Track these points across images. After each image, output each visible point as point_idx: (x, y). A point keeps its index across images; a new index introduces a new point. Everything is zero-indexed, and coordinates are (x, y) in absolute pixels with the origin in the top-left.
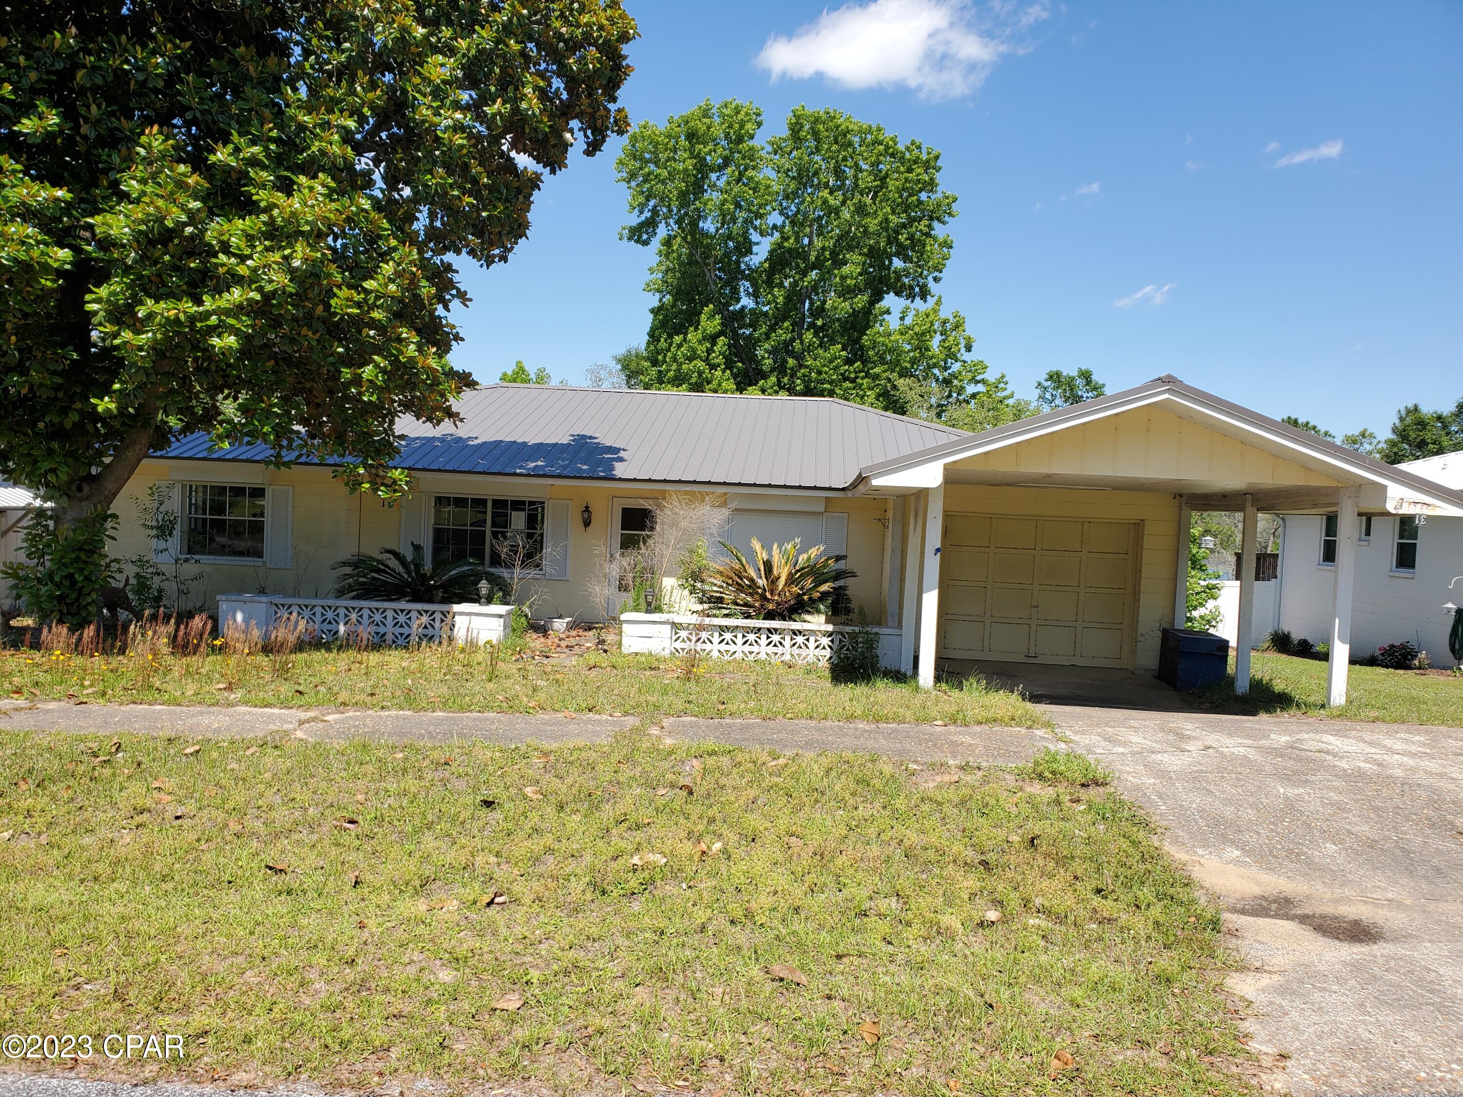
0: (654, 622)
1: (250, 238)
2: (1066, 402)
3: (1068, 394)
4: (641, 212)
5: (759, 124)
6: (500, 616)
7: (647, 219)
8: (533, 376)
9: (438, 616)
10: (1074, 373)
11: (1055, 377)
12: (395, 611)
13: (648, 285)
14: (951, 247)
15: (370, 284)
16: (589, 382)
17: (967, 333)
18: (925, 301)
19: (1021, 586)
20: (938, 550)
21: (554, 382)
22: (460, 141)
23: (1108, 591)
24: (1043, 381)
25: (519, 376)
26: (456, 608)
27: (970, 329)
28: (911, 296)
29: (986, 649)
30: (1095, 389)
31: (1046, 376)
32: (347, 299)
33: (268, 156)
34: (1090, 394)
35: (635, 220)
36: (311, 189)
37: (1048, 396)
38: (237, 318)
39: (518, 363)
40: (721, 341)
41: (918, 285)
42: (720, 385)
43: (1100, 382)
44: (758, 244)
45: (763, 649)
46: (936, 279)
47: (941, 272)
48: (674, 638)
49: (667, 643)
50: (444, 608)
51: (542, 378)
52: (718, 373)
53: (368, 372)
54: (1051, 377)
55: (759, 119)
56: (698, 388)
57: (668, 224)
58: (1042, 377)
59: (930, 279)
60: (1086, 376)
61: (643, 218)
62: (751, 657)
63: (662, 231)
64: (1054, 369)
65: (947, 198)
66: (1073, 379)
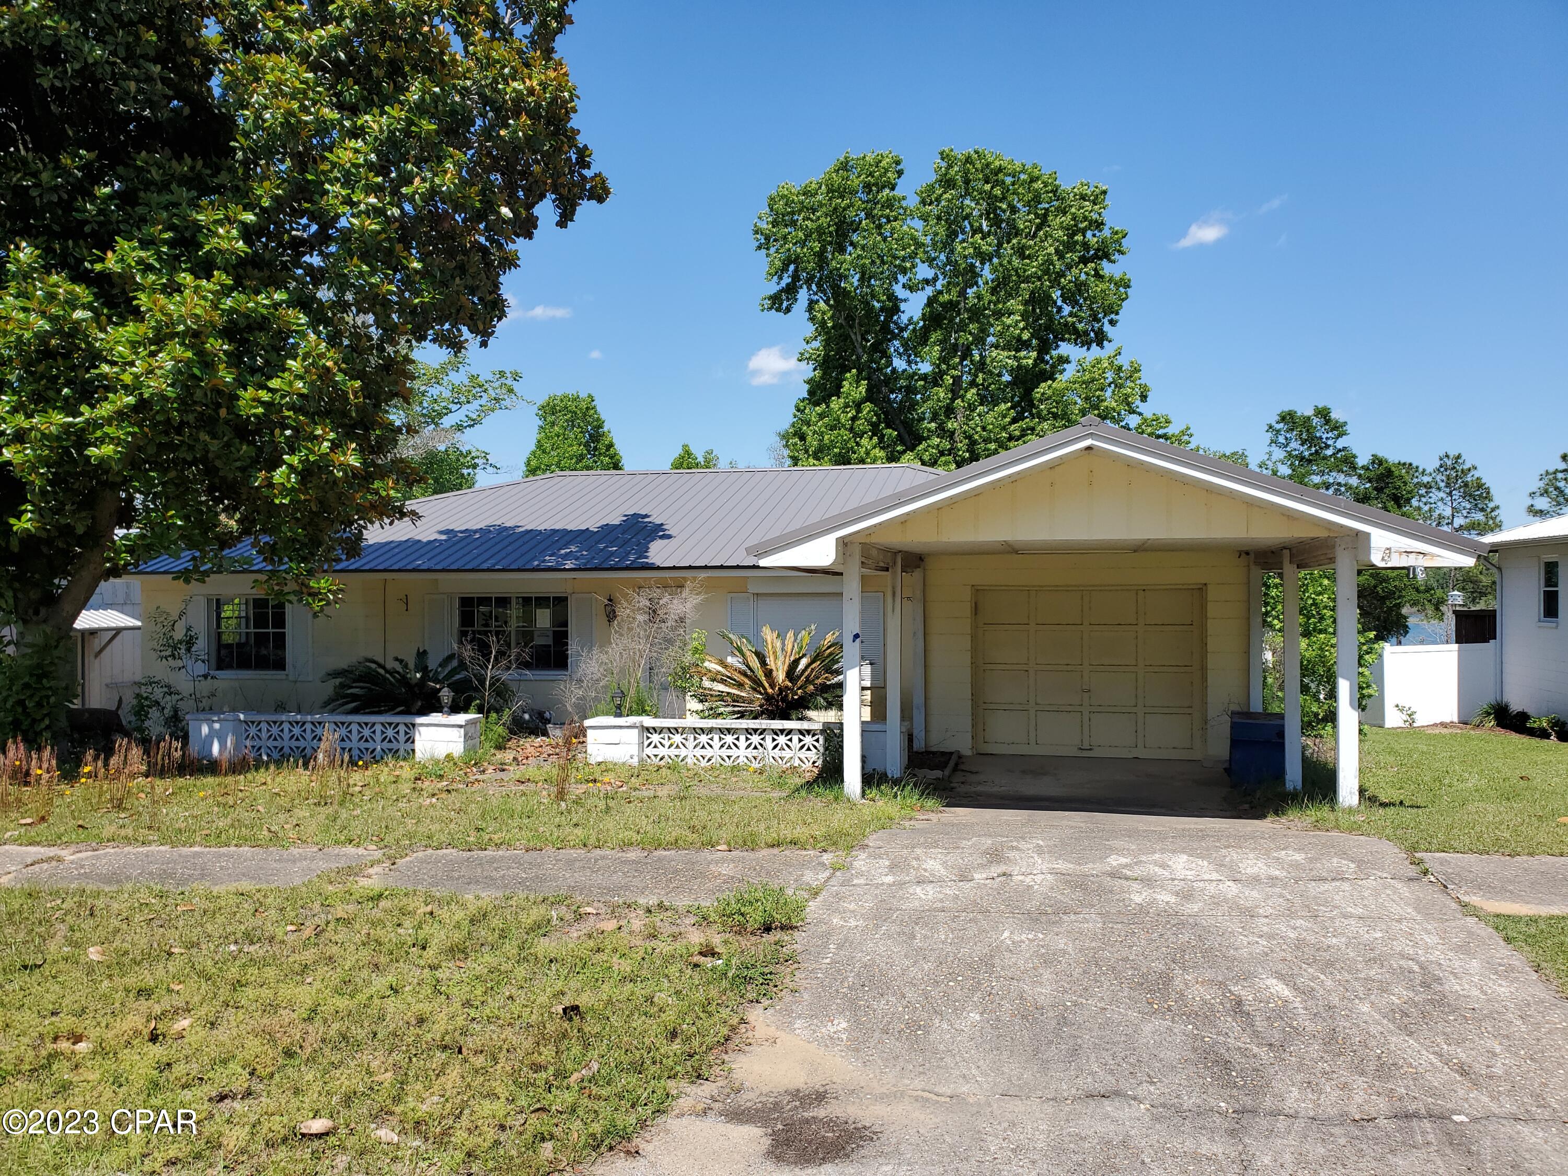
0: (621, 727)
1: (134, 345)
2: (1302, 445)
3: (1304, 436)
4: (781, 278)
5: (900, 173)
6: (460, 726)
7: (788, 285)
8: (701, 459)
9: (402, 728)
10: (1309, 412)
11: (1288, 418)
12: (359, 724)
13: (802, 354)
14: (1129, 287)
15: (274, 383)
16: (773, 461)
17: (1142, 382)
18: (1102, 348)
19: (1069, 668)
20: (856, 636)
21: (723, 464)
22: (373, 227)
23: (1182, 669)
24: (1274, 424)
25: (685, 461)
26: (420, 720)
27: (1145, 377)
28: (1087, 344)
29: (1032, 741)
30: (1335, 428)
31: (1278, 418)
32: (254, 400)
33: (159, 259)
34: (1330, 435)
35: (773, 287)
36: (197, 289)
37: (1281, 439)
38: (119, 427)
39: (685, 446)
40: (867, 407)
41: (1093, 330)
42: (867, 453)
43: (1341, 420)
44: (905, 300)
45: (742, 753)
46: (1112, 322)
47: (1117, 314)
48: (646, 743)
49: (634, 750)
50: (408, 719)
51: (709, 463)
52: (864, 441)
53: (279, 475)
54: (1283, 419)
55: (899, 168)
56: (843, 460)
57: (809, 289)
58: (1273, 419)
59: (1106, 321)
60: (1323, 413)
61: (783, 283)
62: (729, 763)
63: (803, 295)
64: (1286, 409)
65: (1117, 233)
66: (1309, 418)
